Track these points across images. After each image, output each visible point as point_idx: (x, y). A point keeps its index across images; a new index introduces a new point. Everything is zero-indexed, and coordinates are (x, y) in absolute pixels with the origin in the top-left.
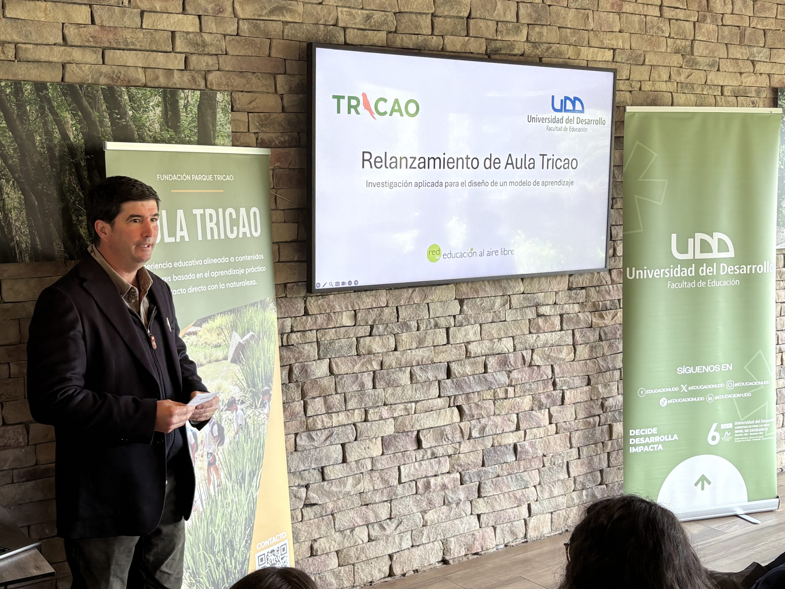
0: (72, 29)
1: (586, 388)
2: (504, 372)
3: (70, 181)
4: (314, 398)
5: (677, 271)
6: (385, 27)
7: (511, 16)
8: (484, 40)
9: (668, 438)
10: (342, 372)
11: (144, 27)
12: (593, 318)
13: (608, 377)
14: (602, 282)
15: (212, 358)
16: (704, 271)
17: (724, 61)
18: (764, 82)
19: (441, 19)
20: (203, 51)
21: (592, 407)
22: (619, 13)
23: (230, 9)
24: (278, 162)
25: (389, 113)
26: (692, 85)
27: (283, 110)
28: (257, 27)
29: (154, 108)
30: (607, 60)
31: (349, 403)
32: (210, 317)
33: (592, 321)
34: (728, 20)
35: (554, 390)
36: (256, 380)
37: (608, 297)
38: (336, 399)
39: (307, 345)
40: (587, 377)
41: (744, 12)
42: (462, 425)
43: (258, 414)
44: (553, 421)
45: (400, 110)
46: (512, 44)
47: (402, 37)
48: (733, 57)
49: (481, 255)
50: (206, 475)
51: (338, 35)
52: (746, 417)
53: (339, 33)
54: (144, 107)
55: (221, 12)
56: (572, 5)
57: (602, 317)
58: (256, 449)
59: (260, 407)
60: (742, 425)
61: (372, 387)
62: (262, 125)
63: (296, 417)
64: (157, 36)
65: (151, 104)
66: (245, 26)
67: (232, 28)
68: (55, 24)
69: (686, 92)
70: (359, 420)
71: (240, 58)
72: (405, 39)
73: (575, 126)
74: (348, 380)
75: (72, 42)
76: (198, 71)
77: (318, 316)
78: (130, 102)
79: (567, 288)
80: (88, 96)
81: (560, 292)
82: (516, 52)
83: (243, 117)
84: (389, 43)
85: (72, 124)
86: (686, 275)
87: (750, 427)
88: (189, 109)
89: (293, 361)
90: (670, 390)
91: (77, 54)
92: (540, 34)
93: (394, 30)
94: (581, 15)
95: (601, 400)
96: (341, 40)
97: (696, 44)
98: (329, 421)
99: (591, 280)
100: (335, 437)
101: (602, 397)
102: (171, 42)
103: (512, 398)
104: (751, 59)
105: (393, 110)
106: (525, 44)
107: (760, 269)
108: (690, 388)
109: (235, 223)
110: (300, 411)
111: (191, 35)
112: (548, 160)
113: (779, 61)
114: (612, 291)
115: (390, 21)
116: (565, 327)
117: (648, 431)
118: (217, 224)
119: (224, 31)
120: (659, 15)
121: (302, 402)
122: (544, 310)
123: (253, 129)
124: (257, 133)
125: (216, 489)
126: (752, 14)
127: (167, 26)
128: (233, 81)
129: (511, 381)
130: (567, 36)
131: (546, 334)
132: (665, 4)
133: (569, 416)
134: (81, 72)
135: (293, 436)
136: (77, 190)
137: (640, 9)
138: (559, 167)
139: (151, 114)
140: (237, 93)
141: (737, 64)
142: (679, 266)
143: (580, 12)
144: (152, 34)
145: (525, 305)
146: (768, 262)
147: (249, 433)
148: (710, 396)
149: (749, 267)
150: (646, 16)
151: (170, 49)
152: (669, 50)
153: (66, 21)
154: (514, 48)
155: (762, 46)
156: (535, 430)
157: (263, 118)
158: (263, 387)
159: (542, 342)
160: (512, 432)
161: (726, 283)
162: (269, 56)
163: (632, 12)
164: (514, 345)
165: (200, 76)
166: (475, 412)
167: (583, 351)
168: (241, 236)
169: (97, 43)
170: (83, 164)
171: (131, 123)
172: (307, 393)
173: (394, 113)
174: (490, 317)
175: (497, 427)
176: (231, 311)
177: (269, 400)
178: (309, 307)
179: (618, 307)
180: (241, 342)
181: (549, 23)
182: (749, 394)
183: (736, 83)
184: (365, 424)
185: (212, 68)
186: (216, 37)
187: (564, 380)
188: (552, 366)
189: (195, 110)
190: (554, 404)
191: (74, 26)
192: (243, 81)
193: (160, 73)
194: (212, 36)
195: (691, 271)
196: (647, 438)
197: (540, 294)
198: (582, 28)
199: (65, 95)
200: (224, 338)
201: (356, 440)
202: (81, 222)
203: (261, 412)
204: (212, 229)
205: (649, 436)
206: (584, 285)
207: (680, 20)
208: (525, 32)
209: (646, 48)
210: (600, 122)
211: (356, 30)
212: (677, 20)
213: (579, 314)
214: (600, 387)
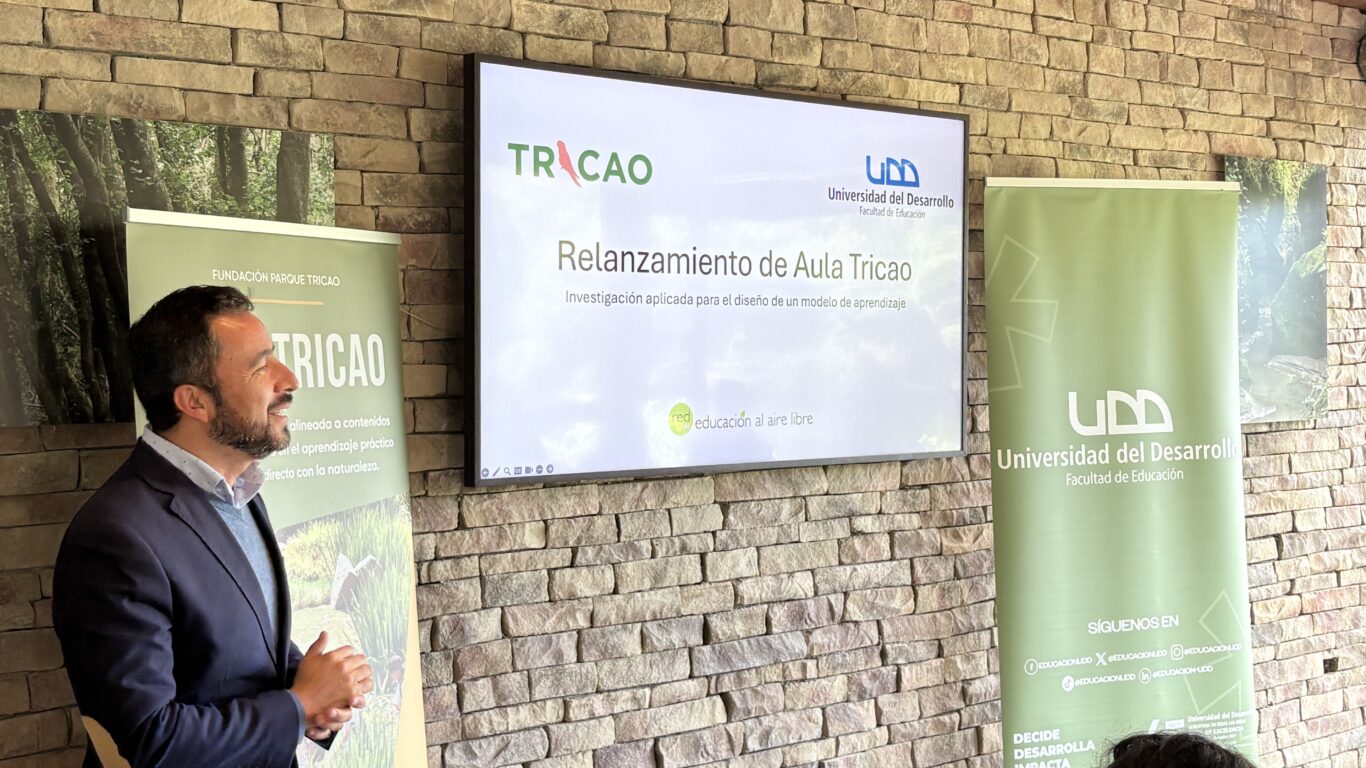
0: (60, 19)
1: (937, 663)
2: (799, 633)
3: (52, 282)
4: (475, 679)
5: (1080, 455)
6: (590, 34)
7: (794, 25)
8: (752, 61)
9: (1078, 747)
10: (525, 631)
11: (184, 19)
12: (944, 538)
13: (972, 642)
14: (955, 475)
15: (305, 599)
16: (1125, 454)
17: (1137, 108)
18: (1201, 144)
19: (682, 24)
20: (286, 63)
21: (948, 696)
22: (967, 25)
24: (413, 257)
25: (602, 176)
26: (1087, 146)
27: (422, 168)
28: (376, 25)
29: (201, 159)
30: (950, 101)
31: (537, 689)
32: (300, 526)
33: (941, 544)
34: (1141, 41)
35: (883, 665)
36: (378, 641)
37: (966, 503)
38: (514, 682)
39: (463, 582)
40: (936, 642)
41: (1165, 28)
42: (731, 727)
44: (884, 721)
45: (619, 172)
46: (797, 71)
47: (619, 53)
48: (1150, 102)
49: (759, 423)
51: (513, 45)
52: (1207, 707)
53: (514, 42)
54: (184, 157)
56: (892, 9)
57: (957, 537)
59: (386, 693)
60: (1200, 722)
61: (575, 659)
62: (385, 194)
63: (444, 714)
64: (207, 35)
65: (197, 151)
66: (356, 24)
67: (334, 27)
68: (31, 9)
69: (1079, 158)
70: (554, 720)
71: (347, 77)
72: (624, 55)
73: (905, 207)
74: (534, 647)
75: (59, 41)
76: (275, 98)
77: (482, 530)
78: (161, 146)
79: (898, 486)
80: (88, 135)
81: (888, 493)
82: (804, 83)
83: (353, 178)
84: (598, 62)
85: (58, 183)
86: (1095, 462)
87: (1214, 725)
88: (261, 162)
89: (438, 612)
90: (1077, 662)
91: (67, 63)
92: (843, 54)
93: (605, 39)
94: (906, 26)
95: (960, 684)
96: (518, 53)
97: (1091, 78)
98: (502, 720)
99: (938, 473)
100: (513, 751)
101: (962, 678)
102: (229, 47)
103: (814, 679)
104: (1180, 106)
105: (609, 172)
106: (819, 71)
107: (1216, 451)
108: (1110, 659)
109: (341, 359)
110: (452, 703)
111: (265, 37)
112: (864, 264)
113: (1222, 110)
114: (972, 493)
115: (597, 24)
116: (898, 554)
117: (1044, 736)
118: (313, 361)
119: (322, 31)
120: (1031, 30)
121: (455, 686)
122: (862, 523)
123: (370, 201)
124: (377, 207)
126: (1177, 33)
127: (225, 19)
128: (336, 116)
129: (812, 649)
130: (885, 60)
131: (867, 566)
132: (1040, 11)
133: (909, 712)
134: (75, 95)
135: (439, 749)
136: (65, 299)
137: (1000, 18)
138: (881, 276)
139: (197, 168)
140: (343, 137)
141: (1158, 113)
142: (1083, 446)
143: (904, 21)
144: (197, 33)
145: (831, 515)
146: (1229, 440)
147: (366, 739)
148: (1146, 672)
149: (1198, 448)
150: (1010, 30)
151: (228, 58)
152: (1048, 88)
153: (49, 5)
154: (800, 77)
155: (1196, 85)
156: (853, 738)
157: (388, 182)
158: (390, 655)
159: (861, 580)
160: (815, 740)
161: (1161, 476)
162: (397, 76)
163: (987, 23)
164: (815, 586)
165: (279, 106)
166: (752, 705)
167: (929, 597)
168: (352, 383)
169: (102, 43)
170: (76, 253)
171: (161, 183)
172: (464, 670)
173: (611, 177)
174: (773, 534)
175: (789, 732)
176: (338, 516)
177: (401, 680)
178: (466, 514)
179: (984, 520)
180: (353, 572)
181: (855, 38)
182: (1208, 668)
183: (1156, 145)
184: (564, 726)
185: (301, 94)
186: (308, 40)
187: (900, 648)
188: (878, 622)
189: (273, 163)
190: (884, 690)
191: (63, 14)
192: (355, 117)
193: (211, 99)
194: (302, 39)
195: (1104, 454)
196: (1044, 748)
197: (855, 495)
198: (909, 47)
199: (46, 130)
200: (324, 565)
201: (548, 756)
202: (70, 356)
203: (388, 701)
204: (303, 369)
205: (1046, 744)
206: (927, 482)
207: (1065, 39)
208: (817, 50)
209: (1012, 83)
210: (944, 202)
211: (542, 38)
212: (1059, 38)
213: (920, 531)
214: (958, 659)
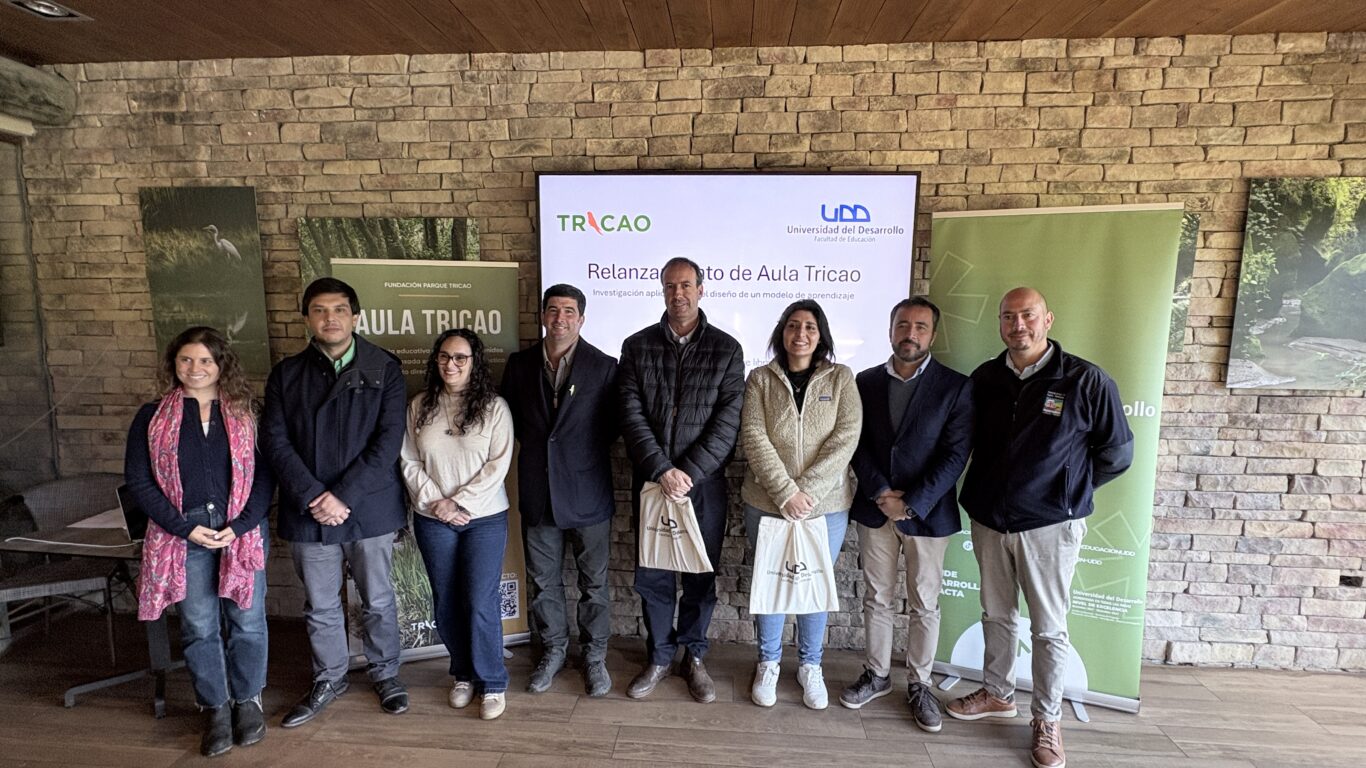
0: (367, 179)
6: (636, 152)
7: (788, 128)
8: (753, 154)
9: (972, 586)
11: (419, 172)
17: (1144, 150)
18: (1229, 171)
19: (700, 139)
20: (465, 187)
22: (949, 109)
23: (487, 152)
25: (616, 228)
26: (1076, 183)
28: (509, 163)
29: (417, 233)
30: (928, 162)
34: (1155, 98)
41: (1189, 84)
45: (628, 226)
46: (789, 156)
47: (653, 160)
48: (1160, 144)
51: (586, 163)
53: (588, 161)
54: (410, 233)
55: (477, 154)
60: (1082, 596)
62: (514, 244)
64: (429, 178)
65: (415, 230)
66: (497, 164)
68: (355, 176)
69: (1065, 192)
71: (494, 190)
73: (856, 236)
75: (368, 188)
76: (461, 203)
78: (400, 229)
80: (371, 225)
82: (793, 163)
83: (496, 237)
87: (1098, 601)
88: (444, 233)
91: (370, 197)
92: (827, 142)
93: (646, 153)
96: (590, 167)
97: (1088, 132)
102: (439, 182)
104: (1202, 143)
105: (621, 226)
106: (807, 154)
109: (469, 321)
111: (455, 176)
112: (817, 272)
113: (1263, 142)
115: (640, 146)
118: (450, 322)
119: (482, 169)
120: (1020, 105)
123: (506, 247)
124: (510, 250)
126: (1205, 86)
127: (437, 170)
130: (866, 142)
132: (1032, 90)
134: (374, 210)
137: (987, 101)
138: (832, 279)
139: (416, 237)
141: (1170, 152)
144: (426, 177)
146: (1143, 403)
151: (438, 187)
152: (1037, 144)
153: (363, 173)
154: (793, 160)
155: (1228, 125)
157: (514, 238)
163: (972, 105)
165: (462, 207)
169: (385, 187)
171: (401, 245)
173: (622, 229)
181: (840, 131)
182: (1097, 562)
183: (1164, 177)
186: (475, 175)
189: (450, 233)
191: (368, 177)
192: (497, 208)
193: (431, 206)
194: (473, 175)
198: (890, 131)
199: (354, 226)
207: (1059, 107)
208: (807, 142)
209: (994, 145)
210: (895, 230)
211: (606, 158)
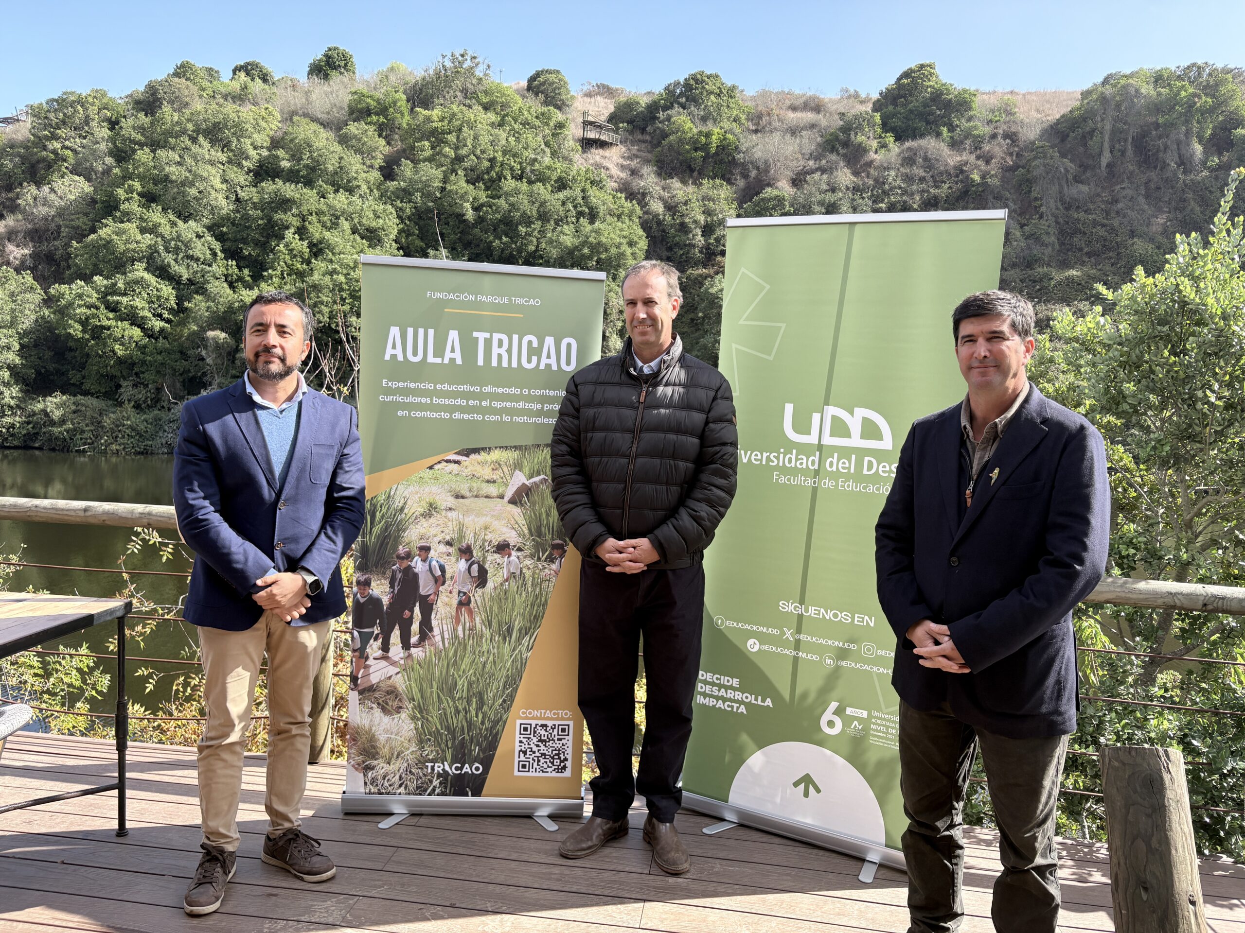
15: (481, 492)
32: (483, 449)
36: (543, 529)
43: (540, 566)
50: (454, 614)
58: (533, 605)
109: (535, 352)
118: (509, 351)
125: (467, 632)
147: (524, 584)
168: (542, 367)
176: (516, 448)
180: (527, 483)
200: (502, 475)
204: (500, 356)
